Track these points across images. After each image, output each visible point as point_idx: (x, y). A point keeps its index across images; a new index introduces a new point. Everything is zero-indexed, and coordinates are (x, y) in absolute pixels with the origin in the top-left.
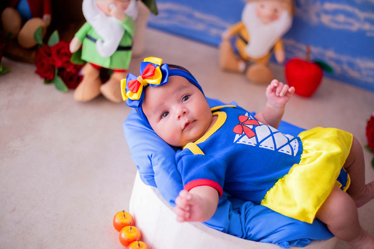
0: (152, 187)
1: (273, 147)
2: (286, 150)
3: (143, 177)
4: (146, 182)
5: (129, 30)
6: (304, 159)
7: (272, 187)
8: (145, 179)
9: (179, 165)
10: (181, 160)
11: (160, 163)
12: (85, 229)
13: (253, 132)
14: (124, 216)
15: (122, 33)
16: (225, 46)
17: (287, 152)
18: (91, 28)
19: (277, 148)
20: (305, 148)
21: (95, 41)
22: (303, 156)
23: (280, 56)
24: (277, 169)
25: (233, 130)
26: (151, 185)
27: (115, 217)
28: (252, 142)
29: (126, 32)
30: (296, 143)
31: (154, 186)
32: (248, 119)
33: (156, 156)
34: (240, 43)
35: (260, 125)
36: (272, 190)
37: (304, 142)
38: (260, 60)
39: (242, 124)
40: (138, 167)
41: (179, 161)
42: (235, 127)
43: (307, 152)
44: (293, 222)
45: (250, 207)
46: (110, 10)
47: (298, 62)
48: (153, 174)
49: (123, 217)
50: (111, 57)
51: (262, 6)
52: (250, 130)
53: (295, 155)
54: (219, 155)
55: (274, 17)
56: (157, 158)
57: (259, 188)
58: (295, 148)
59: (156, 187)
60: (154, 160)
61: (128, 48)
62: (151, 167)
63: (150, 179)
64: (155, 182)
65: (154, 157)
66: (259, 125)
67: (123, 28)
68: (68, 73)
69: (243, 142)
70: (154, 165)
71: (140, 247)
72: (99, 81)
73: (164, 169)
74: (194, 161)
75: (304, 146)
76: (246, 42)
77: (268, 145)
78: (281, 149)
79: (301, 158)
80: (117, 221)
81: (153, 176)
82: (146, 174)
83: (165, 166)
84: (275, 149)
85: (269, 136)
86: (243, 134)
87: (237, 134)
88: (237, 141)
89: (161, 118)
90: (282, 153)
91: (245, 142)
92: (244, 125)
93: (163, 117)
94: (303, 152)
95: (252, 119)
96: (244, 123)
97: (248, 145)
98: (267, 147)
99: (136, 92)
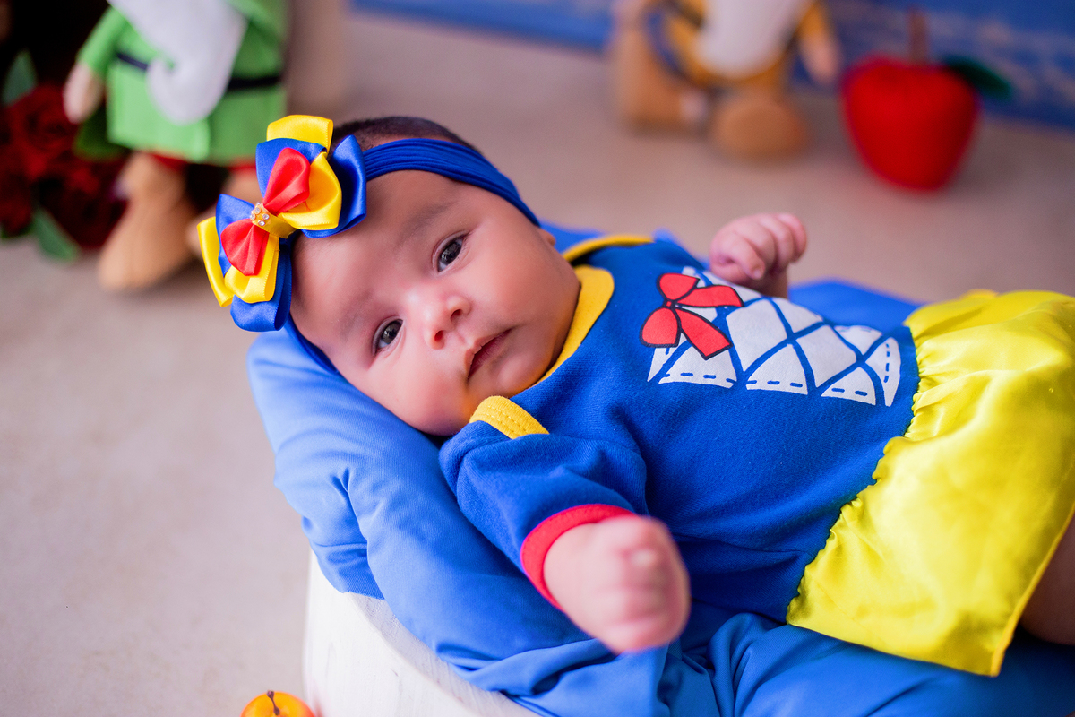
0: (361, 596)
1: (803, 381)
2: (855, 387)
3: (324, 558)
4: (337, 578)
6: (927, 409)
7: (822, 545)
8: (333, 569)
13: (717, 333)
15: (237, 30)
17: (857, 393)
18: (126, 24)
19: (818, 383)
20: (925, 370)
22: (920, 399)
25: (641, 336)
26: (357, 591)
28: (719, 372)
29: (251, 22)
30: (888, 354)
31: (367, 593)
32: (694, 287)
33: (361, 476)
35: (743, 305)
36: (823, 557)
37: (924, 350)
39: (674, 306)
40: (307, 525)
42: (646, 320)
43: (932, 383)
52: (707, 325)
53: (889, 402)
57: (775, 557)
58: (887, 374)
59: (378, 595)
60: (358, 492)
62: (350, 520)
63: (355, 563)
64: (370, 578)
65: (357, 481)
66: (738, 303)
67: (238, 10)
69: (683, 374)
70: (359, 513)
75: (923, 363)
77: (781, 375)
78: (833, 386)
79: (915, 408)
81: (363, 554)
82: (336, 548)
83: (403, 512)
84: (808, 390)
85: (781, 345)
86: (680, 344)
87: (657, 350)
88: (658, 377)
89: (375, 349)
90: (838, 399)
91: (691, 375)
92: (683, 308)
93: (383, 344)
94: (918, 386)
95: (709, 285)
96: (682, 302)
97: (702, 385)
98: (778, 383)
99: (257, 272)
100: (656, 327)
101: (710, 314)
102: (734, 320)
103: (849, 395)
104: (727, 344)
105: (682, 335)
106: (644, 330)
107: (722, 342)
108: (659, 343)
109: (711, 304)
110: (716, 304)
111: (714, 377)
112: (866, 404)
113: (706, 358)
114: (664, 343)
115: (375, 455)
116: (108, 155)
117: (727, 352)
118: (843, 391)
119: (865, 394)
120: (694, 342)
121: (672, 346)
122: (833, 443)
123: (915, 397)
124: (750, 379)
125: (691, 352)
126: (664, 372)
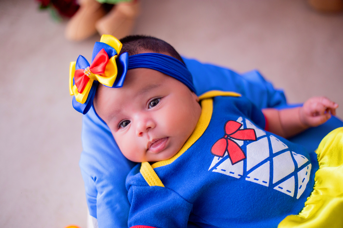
2: (286, 188)
6: (309, 205)
13: (241, 152)
17: (287, 190)
28: (236, 171)
30: (306, 173)
42: (216, 142)
52: (238, 148)
58: (302, 184)
66: (254, 138)
77: (260, 176)
84: (269, 185)
85: (265, 161)
86: (224, 157)
87: (215, 157)
88: (213, 169)
89: (119, 127)
90: (279, 192)
91: (225, 171)
92: (231, 139)
93: (122, 126)
94: (311, 194)
95: (245, 128)
96: (231, 136)
97: (228, 176)
98: (258, 180)
99: (81, 92)
100: (218, 147)
101: (241, 143)
102: (250, 147)
103: (284, 191)
104: (244, 157)
105: (227, 152)
106: (213, 147)
107: (242, 156)
108: (217, 154)
109: (242, 139)
110: (244, 139)
111: (233, 173)
112: (289, 196)
113: (233, 164)
114: (218, 155)
115: (106, 173)
117: (242, 162)
118: (282, 188)
119: (290, 192)
120: (231, 155)
121: (221, 157)
122: (272, 209)
124: (248, 176)
125: (228, 161)
126: (216, 165)
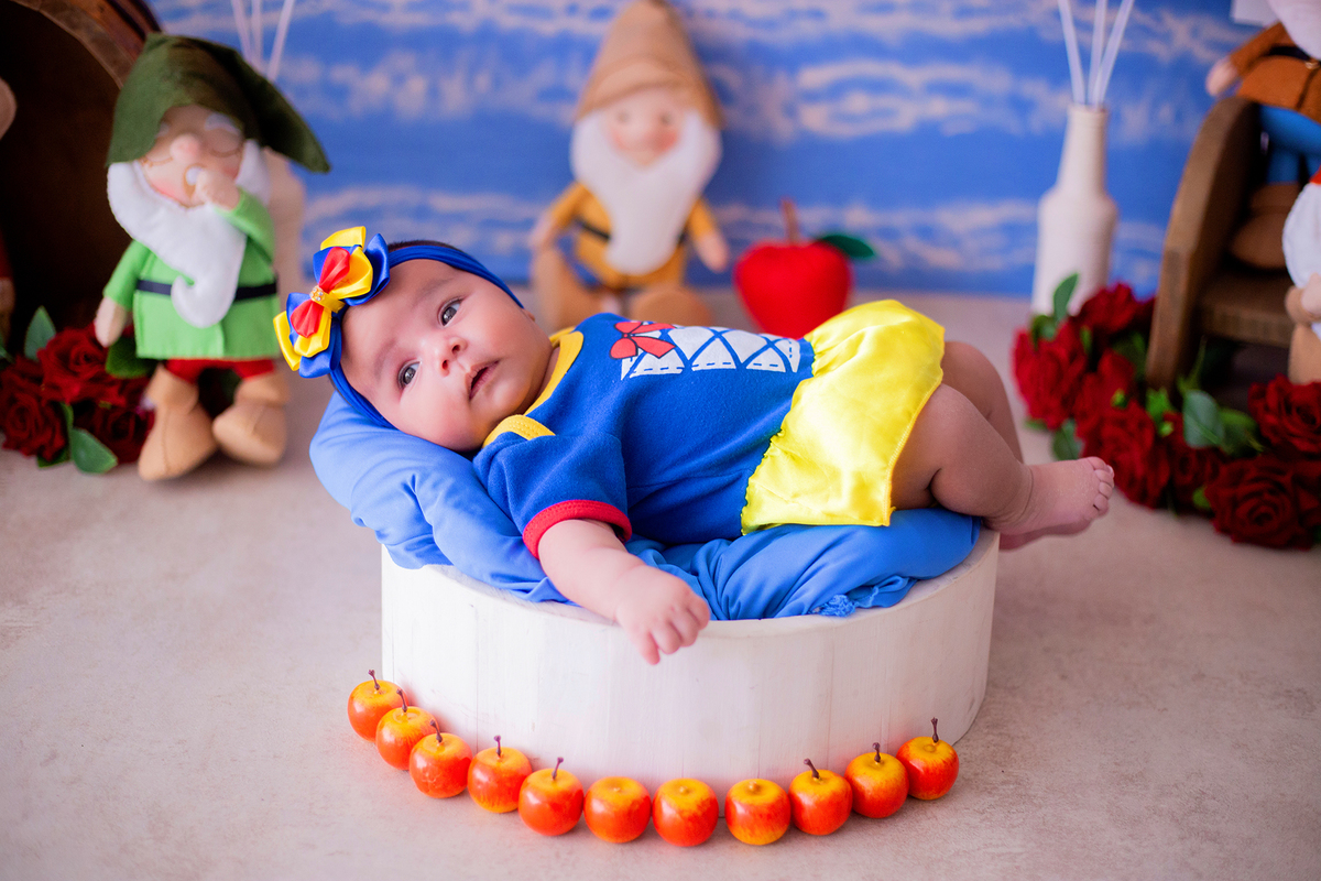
0: (436, 566)
1: (731, 361)
2: (769, 362)
4: (414, 560)
5: (257, 234)
6: (822, 370)
7: (759, 463)
8: (411, 556)
9: (492, 480)
10: (494, 465)
11: (441, 493)
12: (275, 757)
14: (377, 687)
15: (242, 246)
16: (546, 268)
17: (771, 365)
18: (147, 253)
19: (742, 360)
20: (818, 348)
21: (165, 289)
22: (817, 364)
23: (713, 251)
24: (760, 413)
25: (610, 355)
26: (429, 563)
27: (352, 698)
28: (670, 365)
29: (250, 240)
30: (790, 343)
31: (440, 563)
33: (425, 477)
34: (588, 246)
36: (763, 470)
38: (659, 274)
39: (629, 336)
40: (380, 535)
41: (488, 471)
42: (612, 347)
44: (841, 536)
45: (718, 553)
46: (190, 189)
47: (768, 256)
48: (429, 536)
49: (376, 692)
50: (224, 324)
51: (623, 118)
52: (656, 340)
53: (795, 369)
54: (594, 423)
55: (663, 140)
56: (428, 483)
57: (727, 478)
58: (791, 352)
59: (449, 563)
60: (423, 492)
61: (268, 290)
62: (420, 518)
63: (426, 548)
64: (441, 554)
65: (421, 482)
67: (240, 230)
68: (106, 412)
69: (646, 370)
70: (425, 507)
71: (443, 745)
72: (201, 416)
73: (457, 505)
74: (530, 459)
75: (816, 346)
76: (604, 236)
77: (715, 359)
78: (753, 362)
79: (814, 372)
80: (359, 709)
81: (431, 539)
82: (410, 541)
83: (456, 498)
84: (735, 366)
85: (711, 340)
86: (639, 355)
87: (624, 360)
88: (628, 374)
90: (757, 370)
91: (651, 370)
92: (636, 335)
94: (814, 359)
96: (633, 333)
97: (661, 374)
98: (714, 364)
100: (620, 349)
101: (656, 334)
102: (675, 334)
103: (765, 367)
104: (673, 346)
105: (640, 349)
106: (612, 352)
107: (669, 346)
109: (656, 329)
111: (667, 369)
112: (777, 372)
113: (659, 358)
116: (137, 373)
117: (674, 351)
118: (761, 365)
119: (777, 366)
120: (649, 351)
121: (634, 356)
123: (813, 365)
124: (694, 364)
125: (649, 357)
126: (632, 369)
